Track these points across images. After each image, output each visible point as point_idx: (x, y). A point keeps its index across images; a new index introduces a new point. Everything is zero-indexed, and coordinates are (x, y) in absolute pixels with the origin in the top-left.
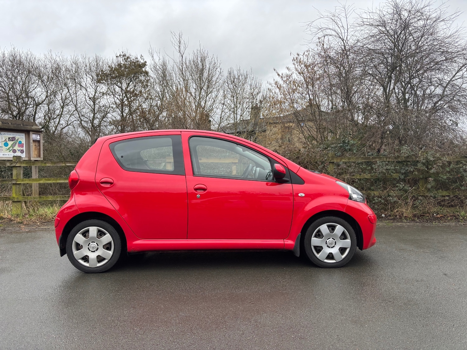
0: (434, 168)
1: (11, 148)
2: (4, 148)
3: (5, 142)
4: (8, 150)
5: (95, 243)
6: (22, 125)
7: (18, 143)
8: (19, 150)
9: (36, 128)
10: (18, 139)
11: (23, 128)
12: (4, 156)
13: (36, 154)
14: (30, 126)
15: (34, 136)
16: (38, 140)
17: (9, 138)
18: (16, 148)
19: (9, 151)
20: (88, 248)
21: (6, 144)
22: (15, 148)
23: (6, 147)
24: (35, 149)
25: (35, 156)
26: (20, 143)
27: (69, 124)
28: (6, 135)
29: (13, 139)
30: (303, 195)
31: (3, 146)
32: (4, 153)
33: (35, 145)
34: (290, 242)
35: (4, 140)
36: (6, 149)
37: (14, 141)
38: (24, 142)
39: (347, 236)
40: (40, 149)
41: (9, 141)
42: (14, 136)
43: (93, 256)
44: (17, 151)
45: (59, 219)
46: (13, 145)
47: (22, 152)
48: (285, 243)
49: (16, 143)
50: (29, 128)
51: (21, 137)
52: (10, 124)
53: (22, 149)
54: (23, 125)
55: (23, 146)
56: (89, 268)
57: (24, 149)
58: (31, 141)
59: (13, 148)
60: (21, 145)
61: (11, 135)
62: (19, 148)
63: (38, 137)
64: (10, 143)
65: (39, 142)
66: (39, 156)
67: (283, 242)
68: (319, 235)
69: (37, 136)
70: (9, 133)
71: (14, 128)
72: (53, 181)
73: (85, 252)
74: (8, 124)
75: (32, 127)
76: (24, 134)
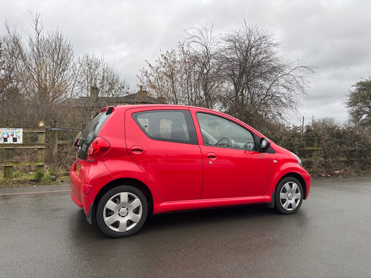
0: (280, 143)
5: (125, 208)
20: (119, 214)
30: (276, 161)
34: (268, 197)
39: (299, 191)
43: (123, 221)
45: (91, 186)
48: (266, 198)
56: (118, 233)
67: (264, 198)
68: (284, 191)
73: (115, 218)
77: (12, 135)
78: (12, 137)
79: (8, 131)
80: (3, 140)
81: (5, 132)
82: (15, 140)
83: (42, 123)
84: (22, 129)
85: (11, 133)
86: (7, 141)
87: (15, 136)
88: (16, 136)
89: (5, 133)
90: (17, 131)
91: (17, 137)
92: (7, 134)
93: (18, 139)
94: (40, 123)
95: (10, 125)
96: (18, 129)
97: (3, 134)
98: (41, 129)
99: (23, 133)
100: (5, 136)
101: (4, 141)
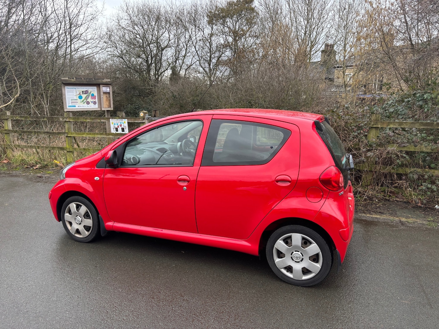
1: (85, 100)
2: (79, 100)
3: (79, 95)
4: (82, 102)
6: (93, 79)
7: (90, 96)
8: (92, 102)
9: (106, 81)
10: (91, 92)
11: (95, 82)
12: (79, 108)
13: (108, 104)
14: (101, 79)
15: (104, 89)
16: (108, 92)
17: (83, 92)
18: (90, 100)
19: (84, 103)
21: (80, 97)
22: (88, 100)
23: (81, 100)
24: (107, 100)
25: (107, 106)
26: (93, 95)
27: (192, 64)
28: (80, 89)
29: (86, 92)
31: (78, 99)
32: (79, 105)
33: (107, 97)
35: (78, 93)
36: (81, 101)
37: (87, 94)
38: (96, 94)
40: (110, 100)
41: (83, 94)
42: (87, 90)
44: (90, 102)
46: (87, 98)
47: (95, 103)
49: (89, 96)
50: (100, 81)
51: (93, 90)
52: (83, 79)
53: (94, 100)
54: (95, 79)
55: (95, 98)
57: (97, 100)
58: (102, 93)
59: (86, 100)
60: (93, 97)
61: (84, 89)
62: (92, 100)
63: (108, 90)
64: (84, 96)
65: (109, 93)
66: (110, 107)
69: (107, 88)
70: (82, 87)
71: (86, 83)
72: (92, 135)
74: (81, 79)
75: (103, 80)
76: (95, 88)
77: (121, 125)
78: (121, 127)
79: (117, 121)
80: (115, 129)
81: (115, 122)
82: (123, 130)
83: (142, 113)
84: (127, 120)
85: (120, 124)
86: (117, 131)
87: (122, 127)
88: (124, 126)
89: (116, 124)
90: (123, 122)
91: (124, 128)
92: (117, 124)
93: (125, 129)
94: (141, 113)
95: (120, 116)
96: (124, 119)
97: (115, 124)
98: (141, 119)
99: (128, 123)
100: (116, 126)
101: (116, 131)
